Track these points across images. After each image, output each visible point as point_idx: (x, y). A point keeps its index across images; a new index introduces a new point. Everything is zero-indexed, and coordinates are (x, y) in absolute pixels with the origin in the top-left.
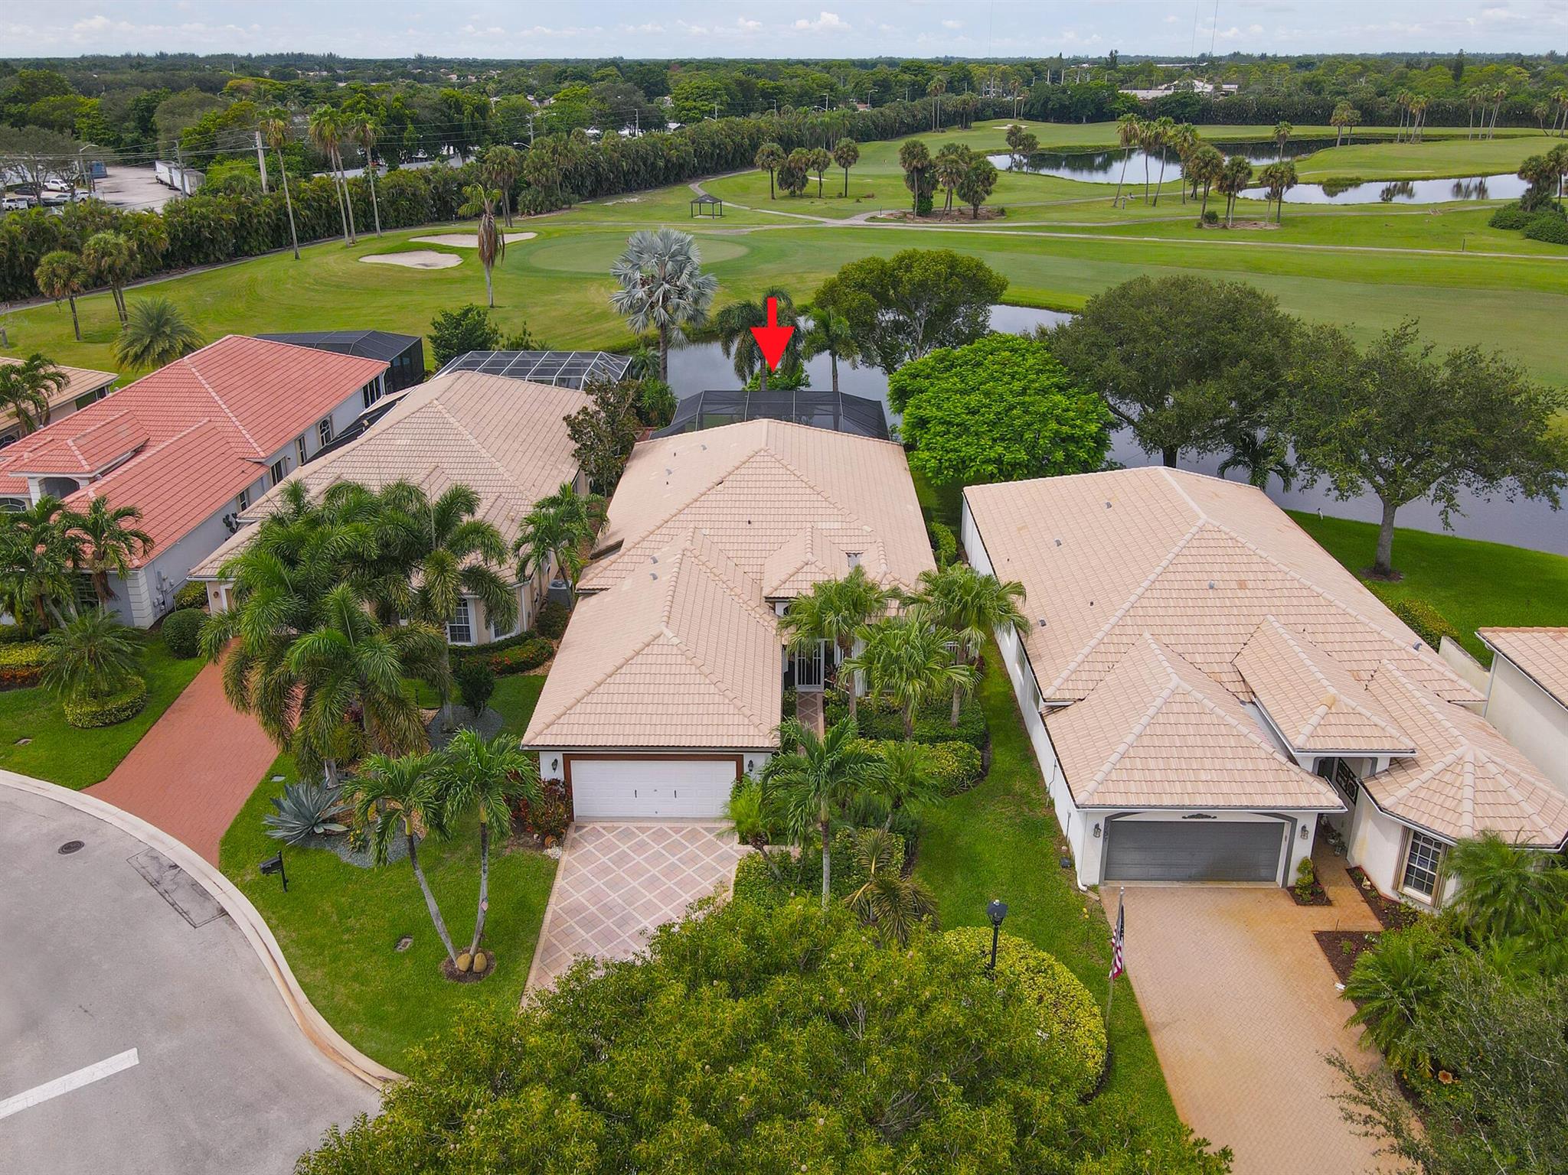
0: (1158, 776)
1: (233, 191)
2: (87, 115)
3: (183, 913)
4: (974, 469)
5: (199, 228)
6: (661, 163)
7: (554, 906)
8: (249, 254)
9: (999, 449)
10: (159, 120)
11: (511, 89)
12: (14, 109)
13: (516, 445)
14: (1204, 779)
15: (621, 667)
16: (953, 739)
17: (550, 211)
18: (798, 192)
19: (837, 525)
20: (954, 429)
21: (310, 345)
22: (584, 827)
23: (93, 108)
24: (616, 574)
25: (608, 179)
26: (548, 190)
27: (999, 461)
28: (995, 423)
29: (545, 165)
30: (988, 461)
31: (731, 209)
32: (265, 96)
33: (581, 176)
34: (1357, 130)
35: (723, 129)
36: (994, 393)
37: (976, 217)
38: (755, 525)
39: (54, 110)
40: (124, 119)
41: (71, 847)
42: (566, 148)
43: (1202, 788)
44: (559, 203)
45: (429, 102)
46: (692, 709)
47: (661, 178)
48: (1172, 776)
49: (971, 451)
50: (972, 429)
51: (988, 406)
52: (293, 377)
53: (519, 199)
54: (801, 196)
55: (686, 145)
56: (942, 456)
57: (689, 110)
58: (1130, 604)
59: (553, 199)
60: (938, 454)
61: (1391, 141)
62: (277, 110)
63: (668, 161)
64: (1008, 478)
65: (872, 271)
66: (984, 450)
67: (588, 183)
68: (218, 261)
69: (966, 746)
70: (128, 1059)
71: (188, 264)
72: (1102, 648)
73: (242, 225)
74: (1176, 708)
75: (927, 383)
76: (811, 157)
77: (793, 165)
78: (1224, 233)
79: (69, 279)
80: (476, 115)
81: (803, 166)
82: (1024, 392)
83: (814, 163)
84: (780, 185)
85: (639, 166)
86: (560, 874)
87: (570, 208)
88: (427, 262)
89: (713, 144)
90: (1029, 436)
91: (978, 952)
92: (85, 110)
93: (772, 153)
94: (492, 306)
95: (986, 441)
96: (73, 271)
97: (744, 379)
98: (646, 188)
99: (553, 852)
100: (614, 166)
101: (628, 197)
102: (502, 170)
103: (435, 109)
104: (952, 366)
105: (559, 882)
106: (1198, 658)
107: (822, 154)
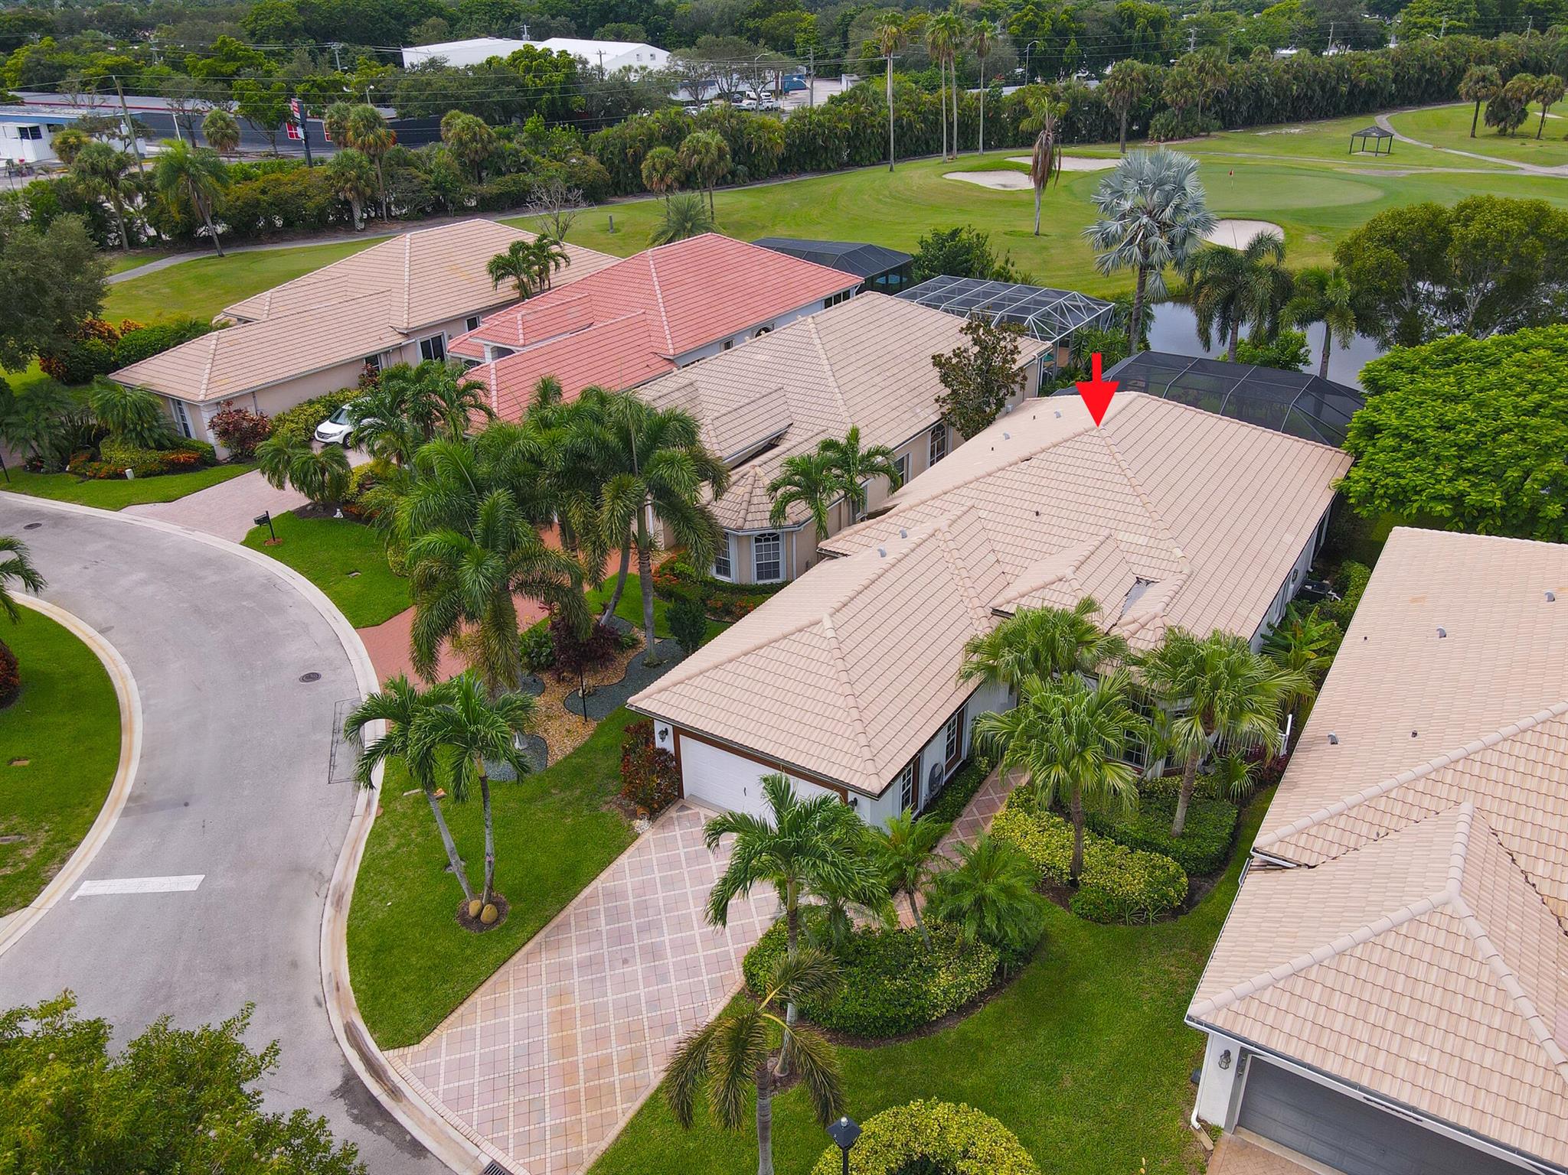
0: (1338, 1023)
1: (856, 100)
2: (805, 31)
3: (332, 765)
4: (1416, 505)
5: (814, 135)
6: (1344, 89)
7: (603, 881)
8: (859, 165)
9: (1462, 484)
10: (852, 36)
11: (1241, 7)
12: (752, 24)
13: (878, 379)
14: (1414, 1056)
15: (761, 648)
16: (1165, 852)
17: (1183, 138)
18: (1510, 130)
19: (1142, 540)
20: (1408, 446)
21: (783, 250)
22: (688, 808)
23: (810, 24)
24: (864, 541)
25: (1270, 105)
26: (1186, 113)
27: (1458, 499)
28: (1471, 448)
29: (1187, 85)
30: (1440, 498)
31: (1407, 146)
32: (961, 12)
33: (1237, 99)
35: (1443, 49)
36: (1488, 406)
38: (1043, 518)
39: (781, 25)
40: (831, 34)
41: (312, 677)
42: (1215, 66)
43: (1402, 1069)
44: (1195, 130)
45: (1100, 15)
46: (808, 718)
47: (1342, 106)
48: (1362, 1032)
49: (1419, 479)
50: (1433, 450)
51: (1472, 423)
52: (748, 281)
53: (1152, 122)
54: (1513, 136)
55: (1385, 67)
56: (1379, 479)
57: (1421, 28)
58: (1465, 753)
59: (1189, 124)
60: (1374, 476)
62: (893, 16)
63: (1354, 86)
64: (1470, 528)
65: (1412, 221)
66: (1439, 482)
67: (1244, 108)
68: (829, 170)
69: (1173, 866)
70: (190, 883)
71: (802, 170)
72: (1382, 804)
73: (857, 134)
74: (1426, 933)
75: (1405, 378)
76: (1537, 85)
77: (1509, 94)
79: (664, 173)
80: (1149, 29)
81: (1523, 97)
82: (1534, 411)
83: (1539, 93)
84: (1488, 121)
85: (1314, 91)
86: (630, 850)
87: (1208, 136)
88: (1008, 183)
89: (1423, 67)
90: (1513, 474)
91: (960, 1149)
92: (804, 25)
93: (1484, 79)
94: (1037, 234)
95: (1445, 471)
96: (669, 166)
97: (1207, 343)
98: (1320, 118)
99: (641, 824)
100: (1280, 88)
101: (1290, 128)
102: (1123, 87)
103: (1106, 23)
104: (1457, 361)
105: (623, 860)
106: (1541, 869)
107: (1553, 82)
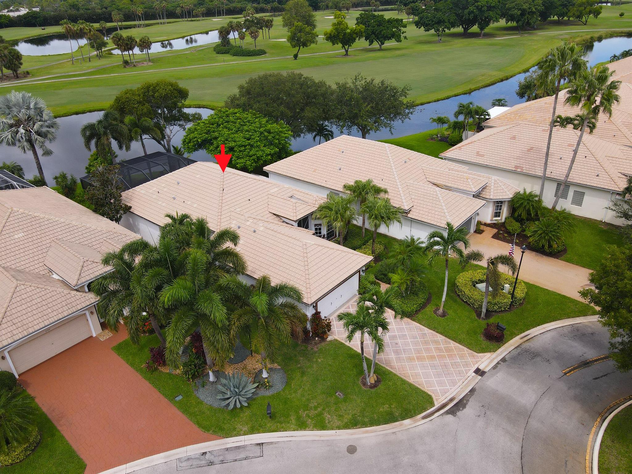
15: (308, 260)
19: (276, 189)
34: (124, 23)
37: (17, 77)
38: (252, 200)
61: (134, 27)
78: (135, 69)
86: (343, 341)
99: (330, 339)
105: (348, 343)
